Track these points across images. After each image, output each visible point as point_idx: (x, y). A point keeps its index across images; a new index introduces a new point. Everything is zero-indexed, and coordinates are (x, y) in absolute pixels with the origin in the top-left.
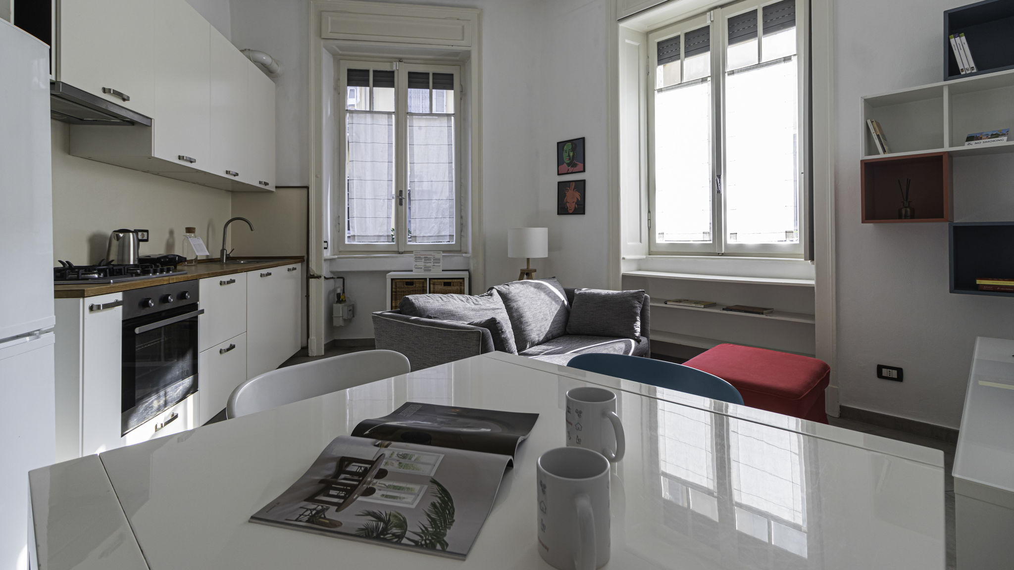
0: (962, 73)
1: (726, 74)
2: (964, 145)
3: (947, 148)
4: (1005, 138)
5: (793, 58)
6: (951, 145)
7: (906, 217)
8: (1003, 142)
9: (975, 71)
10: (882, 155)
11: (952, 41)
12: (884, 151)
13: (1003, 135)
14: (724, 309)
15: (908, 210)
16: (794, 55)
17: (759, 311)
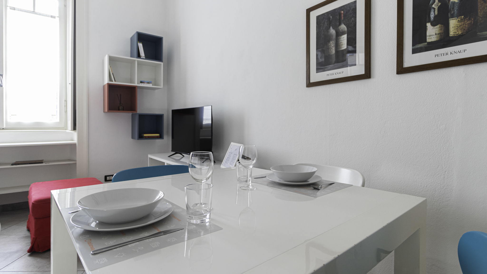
0: (142, 57)
1: (8, 8)
2: (140, 84)
3: (136, 84)
4: (151, 84)
5: (56, 18)
6: (138, 84)
7: (121, 110)
8: (150, 85)
9: (145, 58)
10: (114, 83)
11: (139, 44)
12: (115, 81)
13: (151, 83)
14: (12, 165)
15: (122, 107)
16: (58, 17)
17: (41, 162)
